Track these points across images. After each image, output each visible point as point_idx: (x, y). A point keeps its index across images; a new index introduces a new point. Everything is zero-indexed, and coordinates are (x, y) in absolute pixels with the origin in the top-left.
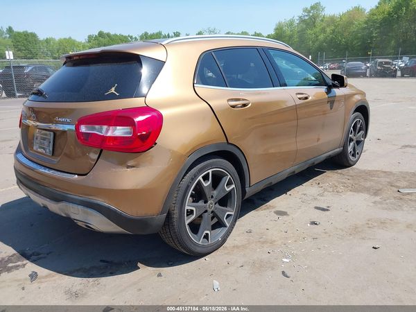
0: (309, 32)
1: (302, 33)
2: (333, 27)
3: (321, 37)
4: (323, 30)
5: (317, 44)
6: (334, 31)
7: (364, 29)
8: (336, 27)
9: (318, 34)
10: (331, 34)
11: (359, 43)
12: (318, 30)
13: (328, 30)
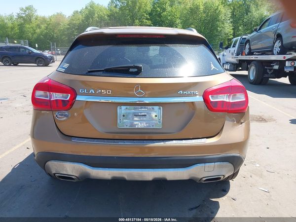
0: (28, 26)
1: (21, 26)
2: (46, 25)
3: (38, 31)
4: (39, 26)
5: (35, 36)
6: (47, 27)
7: (68, 29)
8: (49, 25)
9: (35, 28)
10: (45, 30)
11: (67, 38)
12: (34, 25)
13: (43, 27)
